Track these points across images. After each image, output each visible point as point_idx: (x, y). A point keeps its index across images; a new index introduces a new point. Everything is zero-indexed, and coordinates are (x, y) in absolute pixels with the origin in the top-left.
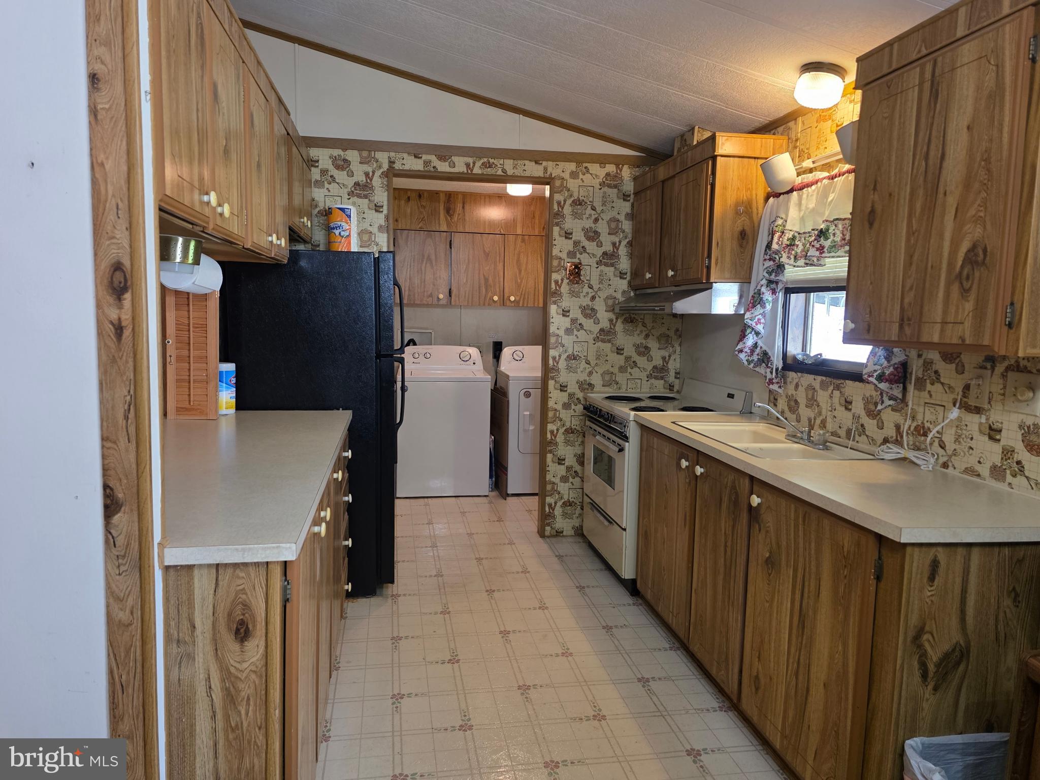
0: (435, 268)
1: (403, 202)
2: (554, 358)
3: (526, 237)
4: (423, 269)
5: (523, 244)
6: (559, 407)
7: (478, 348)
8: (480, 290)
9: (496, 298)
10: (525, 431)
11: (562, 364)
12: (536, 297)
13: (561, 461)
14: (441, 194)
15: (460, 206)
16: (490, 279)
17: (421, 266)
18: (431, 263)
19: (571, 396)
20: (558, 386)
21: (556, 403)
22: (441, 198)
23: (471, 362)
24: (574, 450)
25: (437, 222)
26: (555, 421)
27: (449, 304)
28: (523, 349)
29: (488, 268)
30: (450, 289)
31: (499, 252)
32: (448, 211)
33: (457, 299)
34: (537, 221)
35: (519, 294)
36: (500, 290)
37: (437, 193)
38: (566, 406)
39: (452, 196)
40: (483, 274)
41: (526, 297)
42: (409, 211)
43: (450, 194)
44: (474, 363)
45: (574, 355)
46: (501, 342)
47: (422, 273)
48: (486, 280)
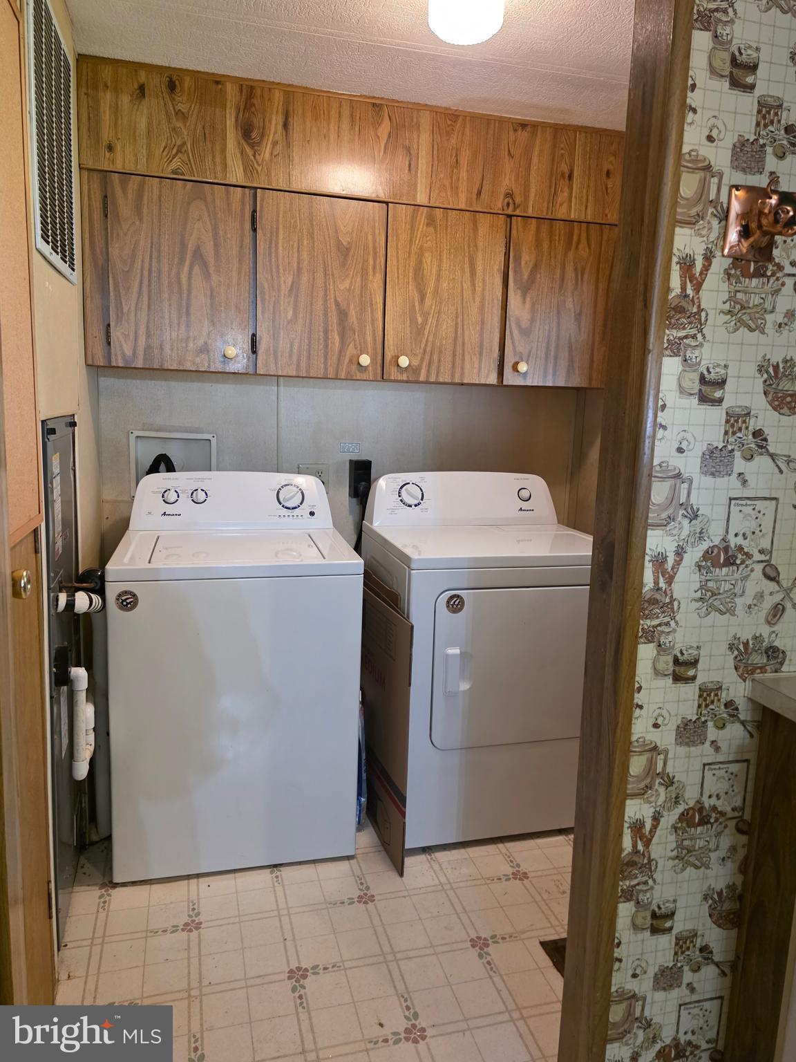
0: (215, 278)
1: (125, 99)
2: (660, 561)
3: (439, 214)
4: (184, 280)
5: (431, 229)
6: (665, 738)
7: (318, 474)
8: (326, 339)
9: (365, 360)
10: (450, 696)
11: (686, 583)
12: (458, 361)
13: (659, 921)
14: (229, 86)
15: (276, 122)
16: (353, 313)
17: (178, 274)
18: (205, 266)
19: (708, 694)
20: (666, 663)
21: (656, 726)
22: (229, 97)
23: (305, 509)
24: (705, 878)
25: (218, 160)
26: (649, 787)
27: (251, 375)
28: (422, 478)
29: (347, 284)
30: (254, 336)
31: (375, 248)
32: (247, 131)
33: (272, 359)
34: (464, 174)
35: (419, 351)
36: (375, 340)
37: (217, 83)
38: (690, 732)
39: (258, 92)
40: (336, 300)
41: (435, 357)
42: (143, 124)
43: (252, 88)
44: (312, 514)
45: (726, 549)
46: (370, 462)
47: (180, 294)
48: (343, 314)
